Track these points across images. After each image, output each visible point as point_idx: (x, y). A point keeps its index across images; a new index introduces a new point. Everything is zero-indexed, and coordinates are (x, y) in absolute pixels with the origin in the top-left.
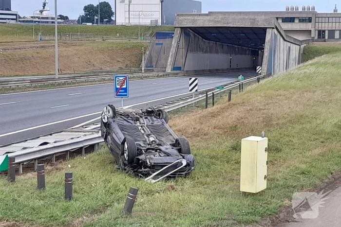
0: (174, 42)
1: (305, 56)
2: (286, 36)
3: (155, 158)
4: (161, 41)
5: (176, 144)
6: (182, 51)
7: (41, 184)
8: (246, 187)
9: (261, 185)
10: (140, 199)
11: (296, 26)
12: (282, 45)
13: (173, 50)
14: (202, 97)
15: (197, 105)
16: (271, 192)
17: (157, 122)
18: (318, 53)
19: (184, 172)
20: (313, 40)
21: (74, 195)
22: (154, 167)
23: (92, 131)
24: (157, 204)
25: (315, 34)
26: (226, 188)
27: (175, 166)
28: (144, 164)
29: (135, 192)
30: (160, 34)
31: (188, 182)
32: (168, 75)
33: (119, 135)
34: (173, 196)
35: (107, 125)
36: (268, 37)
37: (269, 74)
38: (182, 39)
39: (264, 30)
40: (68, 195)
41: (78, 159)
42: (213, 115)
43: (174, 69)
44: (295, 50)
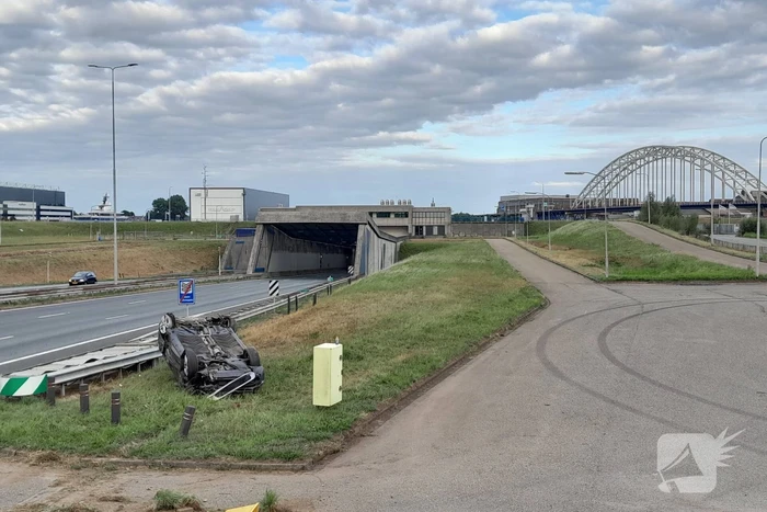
0: (256, 240)
1: (402, 254)
2: (381, 232)
3: (220, 372)
4: (242, 239)
5: (244, 356)
6: (266, 251)
7: (85, 407)
8: (319, 399)
9: (335, 397)
10: (200, 419)
11: (392, 221)
12: (377, 243)
13: (255, 249)
14: (284, 302)
15: (279, 311)
16: (347, 405)
17: (224, 331)
18: (415, 250)
19: (254, 387)
20: (410, 236)
21: (123, 418)
22: (219, 382)
23: (150, 345)
24: (218, 424)
25: (412, 231)
26: (299, 403)
27: (243, 380)
28: (206, 380)
29: (191, 411)
30: (241, 230)
31: (256, 399)
32: (249, 278)
33: (178, 347)
34: (238, 413)
35: (165, 337)
36: (360, 234)
37: (362, 274)
38: (266, 236)
39: (356, 225)
40: (116, 419)
41: (132, 376)
42: (294, 322)
43: (256, 270)
44: (391, 248)
